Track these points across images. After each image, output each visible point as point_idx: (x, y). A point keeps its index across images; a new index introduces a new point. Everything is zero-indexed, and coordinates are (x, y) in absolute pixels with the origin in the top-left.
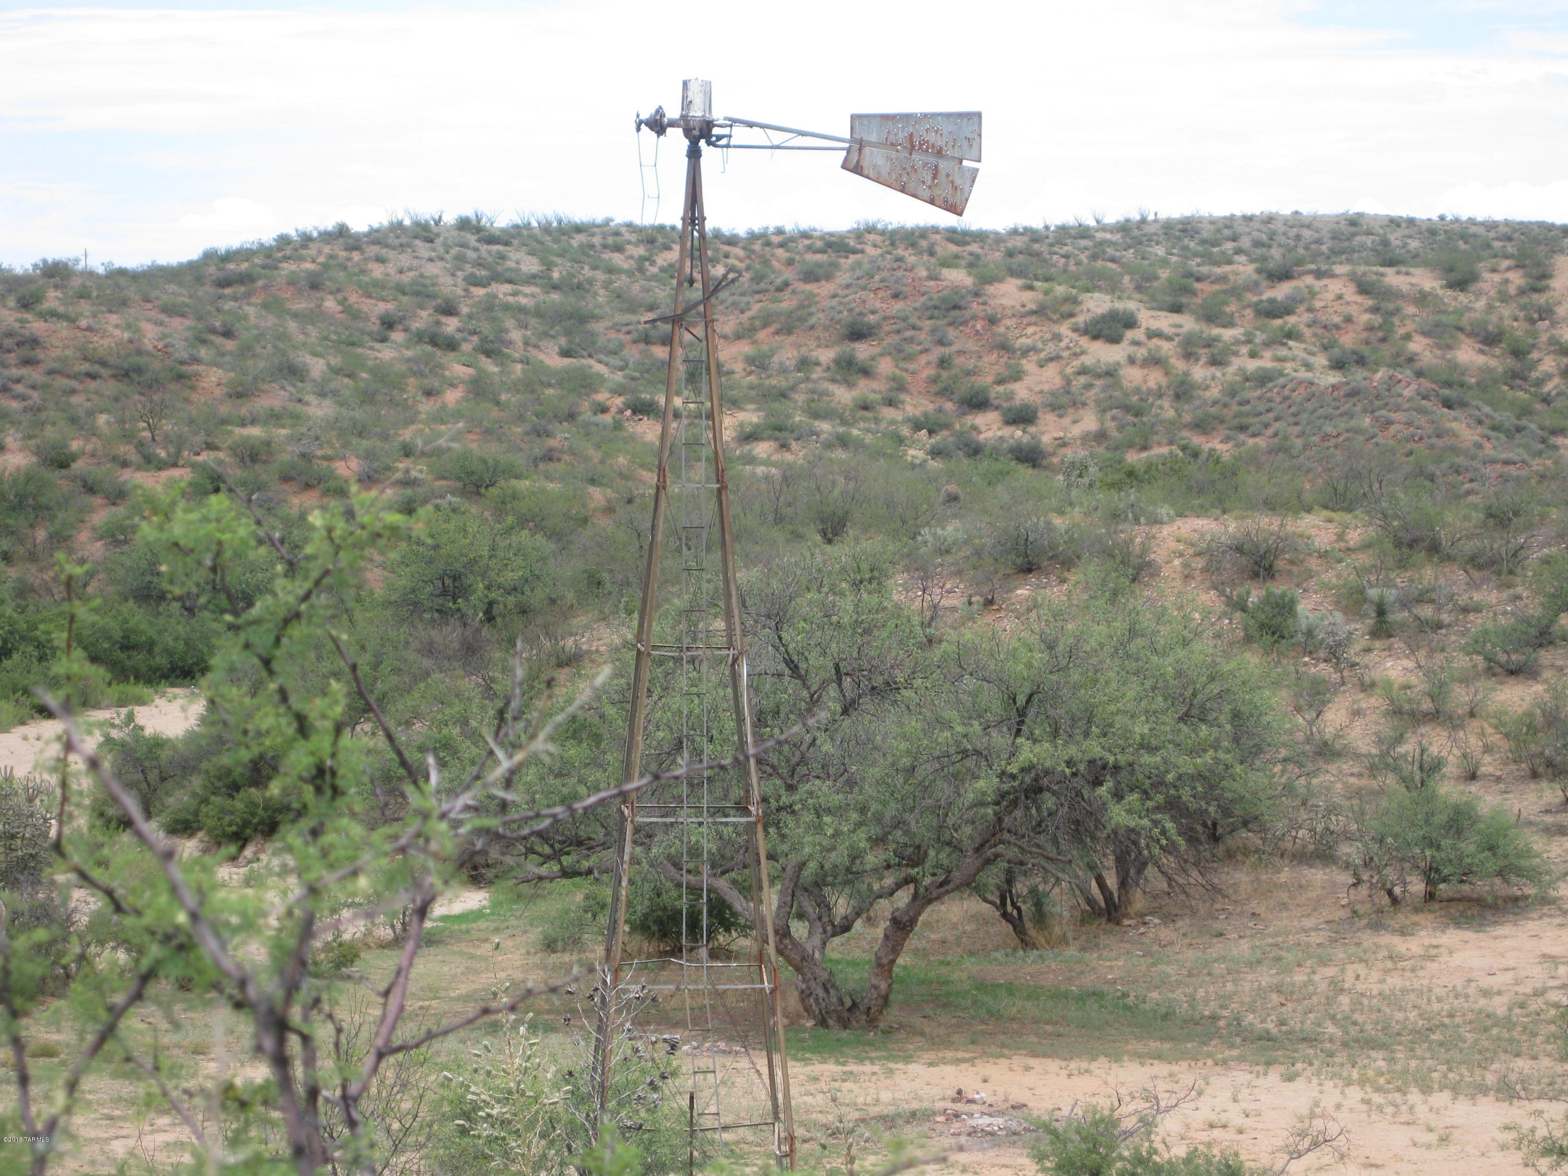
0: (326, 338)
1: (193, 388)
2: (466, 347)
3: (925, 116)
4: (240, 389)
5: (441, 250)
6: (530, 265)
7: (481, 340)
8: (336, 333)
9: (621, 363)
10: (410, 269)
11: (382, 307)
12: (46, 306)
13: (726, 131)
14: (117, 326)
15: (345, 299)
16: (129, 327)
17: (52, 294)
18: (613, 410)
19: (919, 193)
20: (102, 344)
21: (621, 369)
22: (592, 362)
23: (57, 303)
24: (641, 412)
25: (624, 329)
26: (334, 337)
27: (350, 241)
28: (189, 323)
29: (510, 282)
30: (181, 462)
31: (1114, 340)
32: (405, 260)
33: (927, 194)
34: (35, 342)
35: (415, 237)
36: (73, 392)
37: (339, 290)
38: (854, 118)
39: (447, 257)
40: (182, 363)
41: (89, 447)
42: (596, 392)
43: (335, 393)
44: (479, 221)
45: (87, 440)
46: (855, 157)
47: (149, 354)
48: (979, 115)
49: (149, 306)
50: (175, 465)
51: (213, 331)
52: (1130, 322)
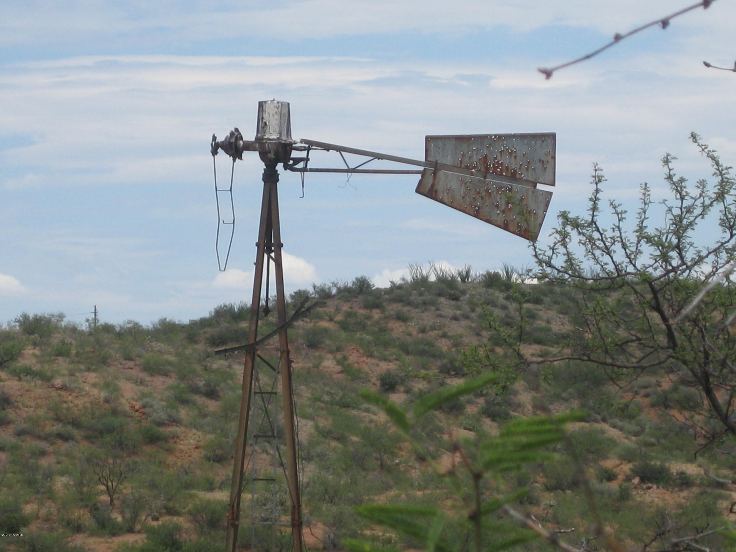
0: (318, 399)
1: (170, 451)
2: (471, 410)
3: (500, 137)
4: (218, 452)
5: (467, 308)
6: (561, 325)
7: (487, 402)
8: (328, 393)
9: (637, 429)
10: (433, 328)
11: (384, 366)
12: (21, 363)
13: (303, 154)
14: (94, 385)
15: (345, 358)
16: (107, 385)
17: (29, 351)
18: (621, 477)
19: (494, 218)
20: (76, 404)
21: (636, 434)
22: (605, 426)
23: (34, 361)
24: (650, 480)
25: (643, 392)
26: (326, 398)
27: (370, 298)
28: (172, 381)
29: (539, 342)
30: (138, 527)
32: (428, 318)
33: (500, 219)
34: (6, 401)
35: (440, 295)
36: (43, 453)
37: (338, 349)
38: (429, 139)
39: (473, 315)
40: (160, 424)
41: (43, 512)
42: (605, 457)
43: (321, 457)
44: (509, 276)
45: (41, 504)
46: (429, 181)
47: (125, 415)
48: (553, 136)
49: (131, 364)
50: (131, 530)
51: (196, 390)
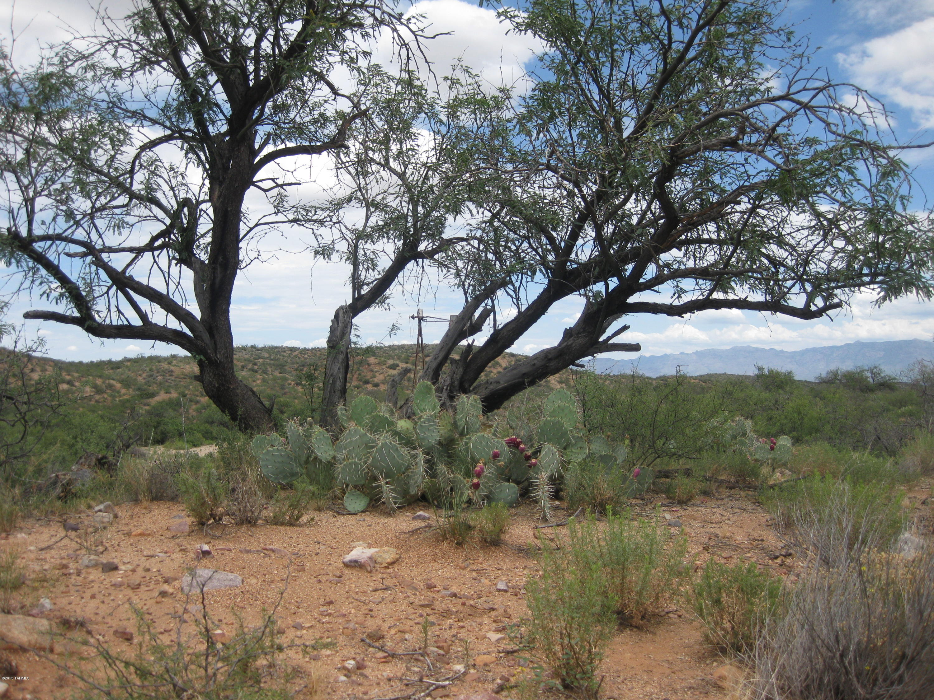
2: (260, 372)
6: (267, 355)
7: (262, 370)
20: (186, 372)
22: (286, 375)
29: (264, 359)
31: (395, 369)
32: (240, 354)
34: (172, 371)
36: (182, 381)
42: (288, 381)
52: (398, 366)
